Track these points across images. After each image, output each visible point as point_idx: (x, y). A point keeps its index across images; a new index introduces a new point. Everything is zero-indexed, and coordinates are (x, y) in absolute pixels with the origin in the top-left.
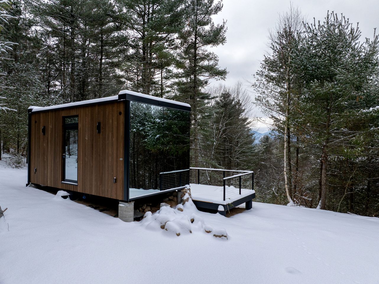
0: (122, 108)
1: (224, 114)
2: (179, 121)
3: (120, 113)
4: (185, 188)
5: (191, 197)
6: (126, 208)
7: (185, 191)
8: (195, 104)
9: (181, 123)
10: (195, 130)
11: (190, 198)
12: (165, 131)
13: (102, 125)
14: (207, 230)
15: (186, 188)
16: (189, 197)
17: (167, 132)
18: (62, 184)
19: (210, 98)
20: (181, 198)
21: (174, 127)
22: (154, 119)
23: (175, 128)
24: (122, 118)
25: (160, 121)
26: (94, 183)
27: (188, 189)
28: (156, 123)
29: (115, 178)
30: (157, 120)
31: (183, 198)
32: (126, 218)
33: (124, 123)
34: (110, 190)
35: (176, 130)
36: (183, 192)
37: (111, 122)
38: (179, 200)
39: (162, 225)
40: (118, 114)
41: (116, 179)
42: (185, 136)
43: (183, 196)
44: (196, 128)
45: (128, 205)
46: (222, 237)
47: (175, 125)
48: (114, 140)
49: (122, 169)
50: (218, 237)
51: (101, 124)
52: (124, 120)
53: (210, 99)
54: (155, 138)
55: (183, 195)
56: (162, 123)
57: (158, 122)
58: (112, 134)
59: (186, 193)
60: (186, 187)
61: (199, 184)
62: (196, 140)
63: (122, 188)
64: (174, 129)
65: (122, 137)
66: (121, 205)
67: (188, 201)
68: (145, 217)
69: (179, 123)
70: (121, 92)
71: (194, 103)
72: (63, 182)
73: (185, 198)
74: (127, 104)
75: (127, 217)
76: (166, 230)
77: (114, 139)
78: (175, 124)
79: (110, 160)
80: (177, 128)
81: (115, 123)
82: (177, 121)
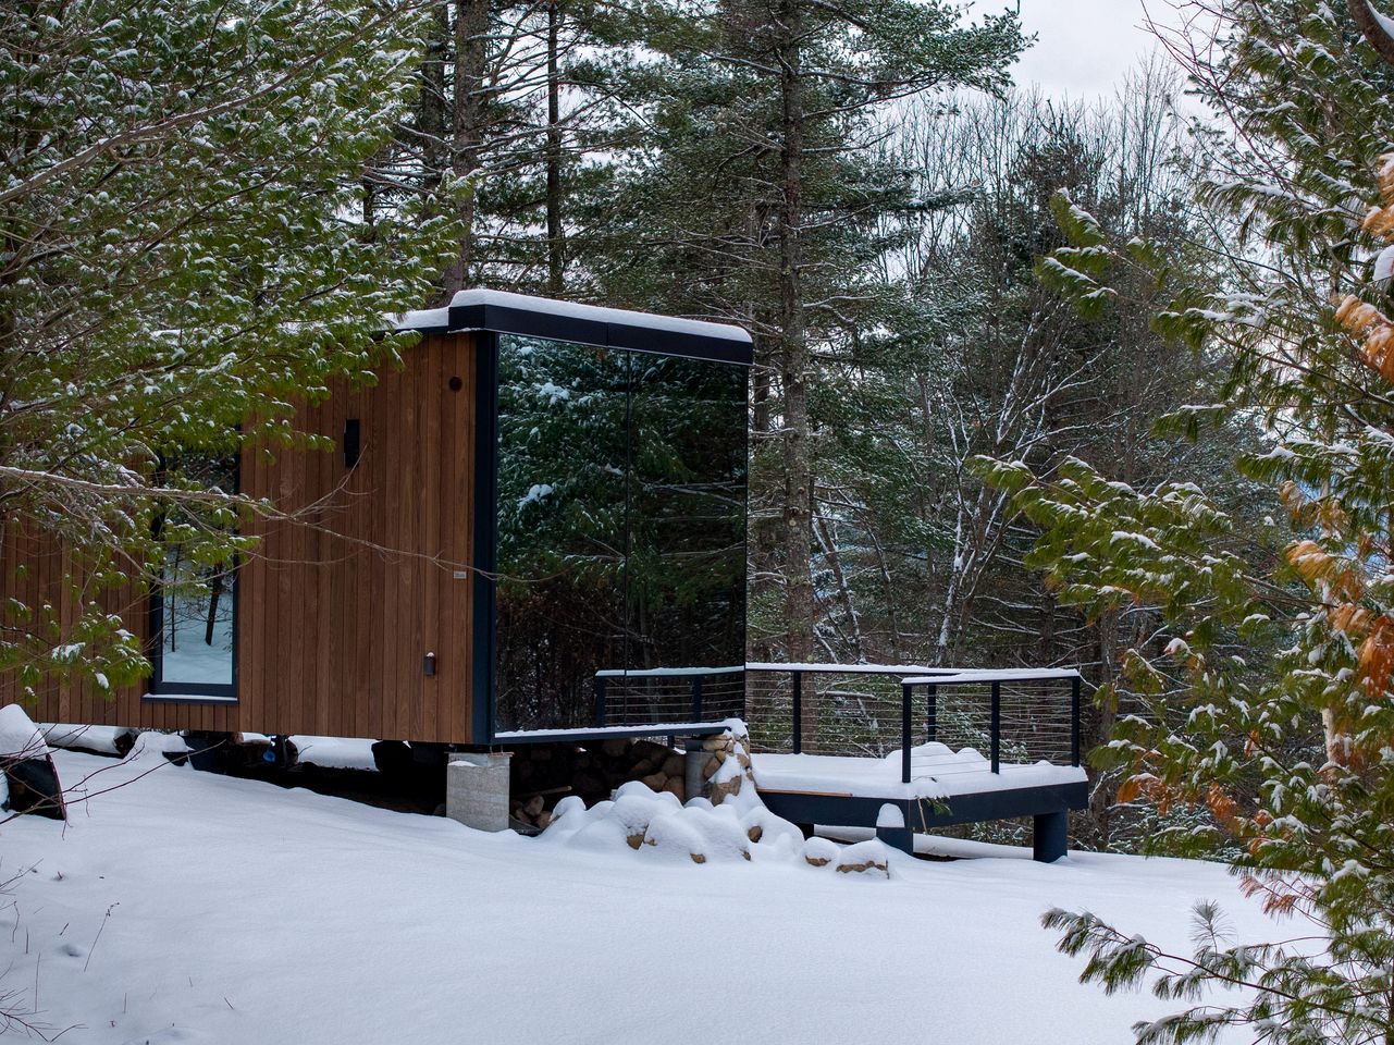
0: (463, 363)
1: (1040, 319)
2: (681, 396)
3: (455, 384)
4: (721, 730)
5: (751, 777)
6: (480, 775)
7: (721, 744)
8: (788, 271)
9: (689, 405)
10: (789, 454)
11: (745, 778)
12: (603, 463)
13: (364, 433)
14: (810, 857)
15: (726, 732)
16: (744, 773)
17: (617, 471)
18: (148, 708)
19: (915, 201)
20: (706, 778)
21: (648, 435)
22: (528, 384)
23: (654, 444)
24: (464, 403)
25: (564, 394)
26: (325, 682)
27: (736, 735)
28: (545, 409)
29: (431, 654)
30: (549, 387)
31: (712, 780)
32: (481, 817)
33: (474, 423)
34: (404, 707)
35: (661, 455)
36: (716, 750)
37: (410, 418)
38: (697, 785)
39: (634, 834)
40: (447, 387)
41: (433, 659)
42: (720, 491)
43: (716, 770)
44: (796, 437)
45: (490, 765)
46: (867, 870)
47: (652, 422)
48: (423, 495)
49: (463, 617)
50: (853, 873)
51: (362, 424)
52: (473, 411)
53: (911, 209)
54: (513, 508)
55: (714, 762)
56: (578, 409)
57: (553, 400)
58: (418, 470)
59: (728, 756)
60: (730, 730)
61: (797, 751)
62: (793, 522)
63: (463, 696)
64: (651, 445)
65: (466, 483)
66: (458, 763)
67: (736, 794)
68: (558, 817)
69: (681, 409)
70: (463, 297)
71: (783, 266)
72: (148, 695)
73: (724, 775)
74: (485, 346)
75: (487, 810)
76: (652, 843)
77: (428, 493)
78: (655, 417)
79: (408, 582)
80: (668, 441)
81: (432, 424)
82: (664, 399)
